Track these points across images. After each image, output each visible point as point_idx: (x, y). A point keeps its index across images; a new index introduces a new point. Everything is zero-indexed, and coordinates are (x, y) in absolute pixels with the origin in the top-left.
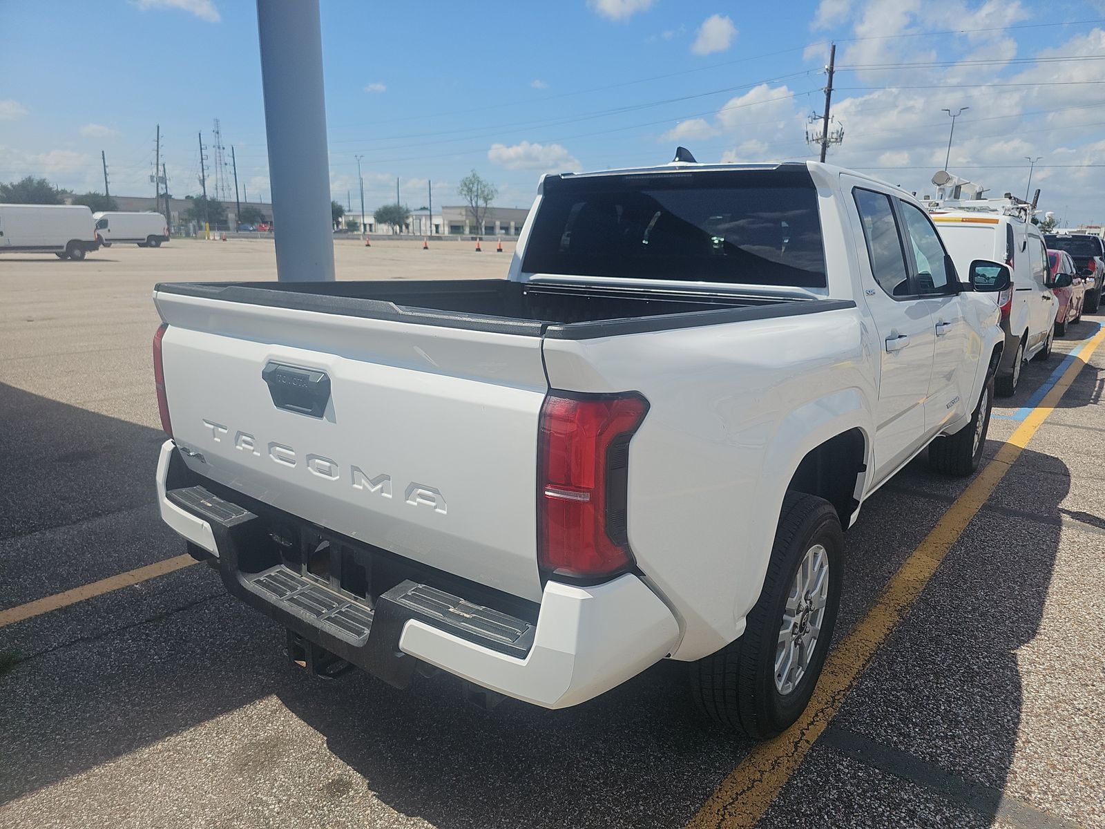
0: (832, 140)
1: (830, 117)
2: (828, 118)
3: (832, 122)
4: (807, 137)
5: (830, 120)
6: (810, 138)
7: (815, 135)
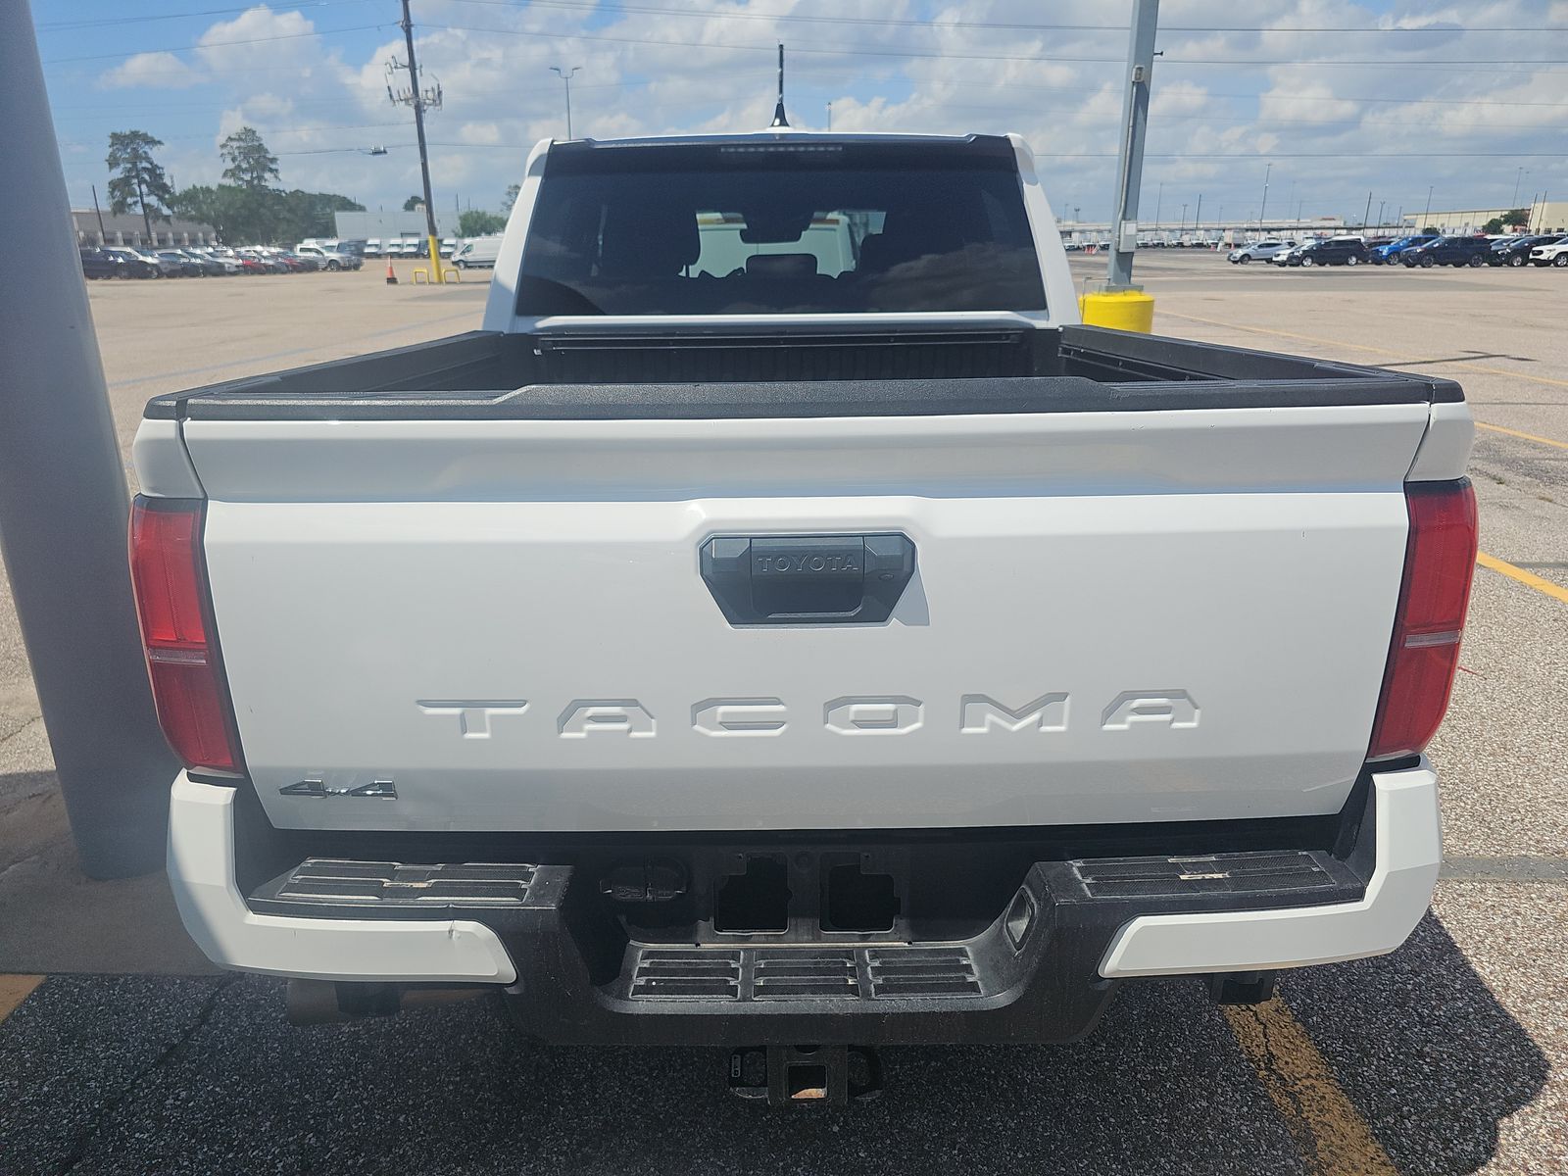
0: (427, 101)
1: (418, 65)
2: (415, 69)
3: (421, 75)
4: (391, 96)
5: (418, 72)
6: (396, 97)
7: (401, 93)
